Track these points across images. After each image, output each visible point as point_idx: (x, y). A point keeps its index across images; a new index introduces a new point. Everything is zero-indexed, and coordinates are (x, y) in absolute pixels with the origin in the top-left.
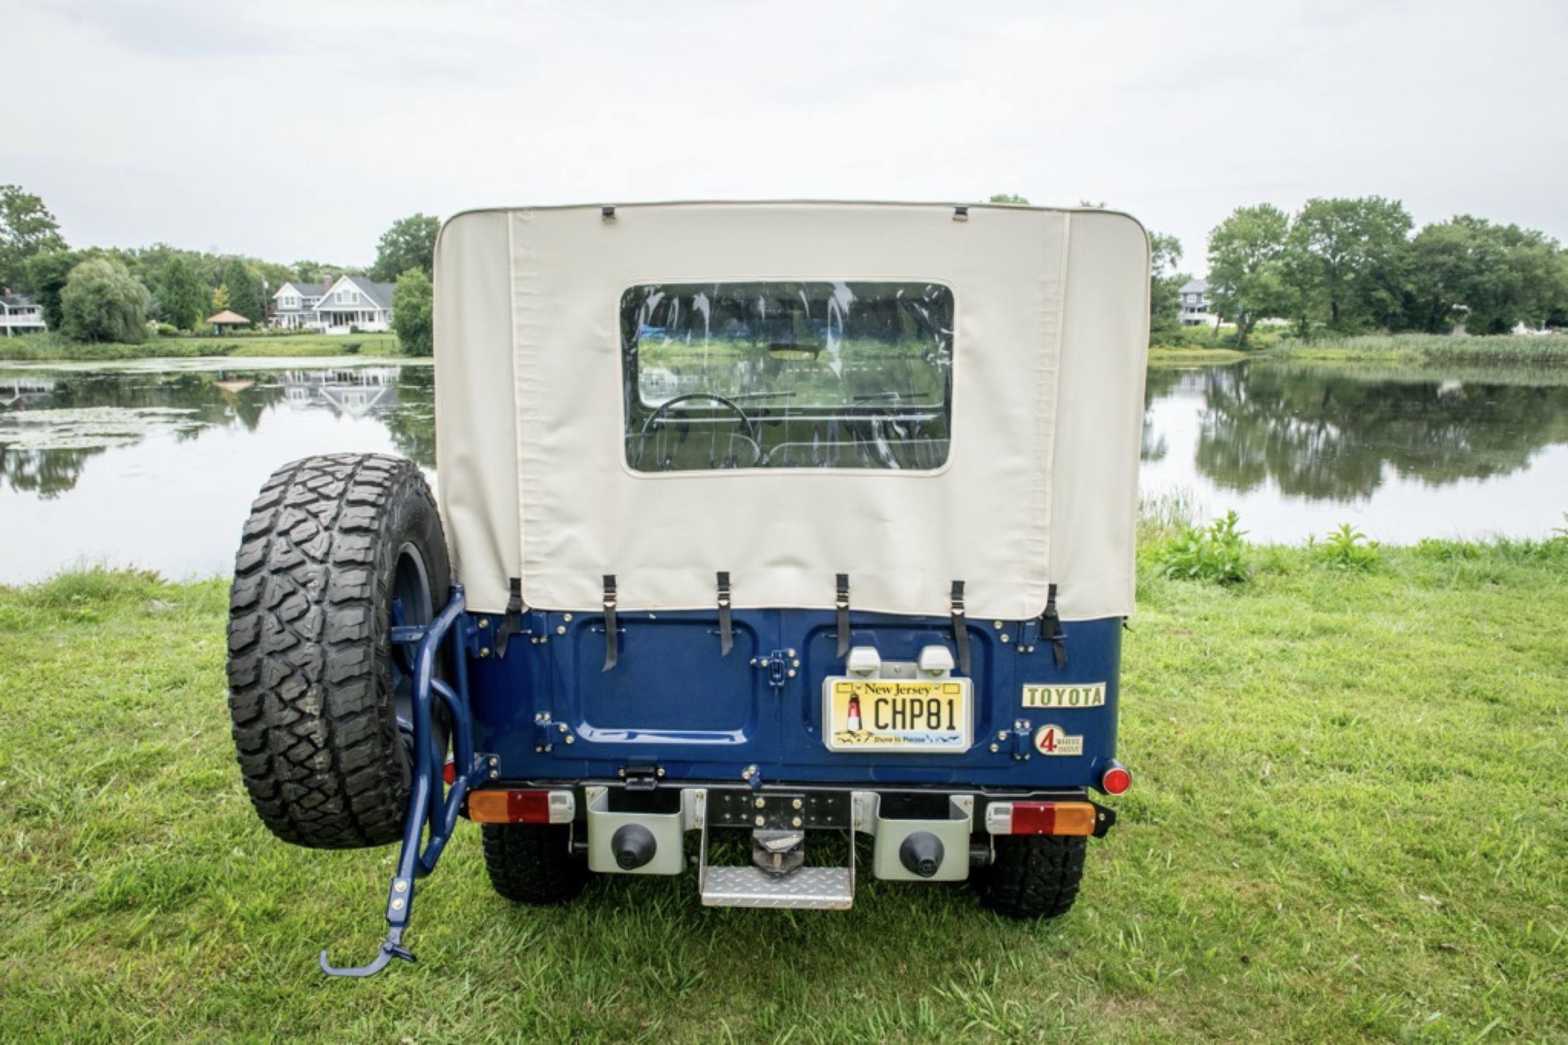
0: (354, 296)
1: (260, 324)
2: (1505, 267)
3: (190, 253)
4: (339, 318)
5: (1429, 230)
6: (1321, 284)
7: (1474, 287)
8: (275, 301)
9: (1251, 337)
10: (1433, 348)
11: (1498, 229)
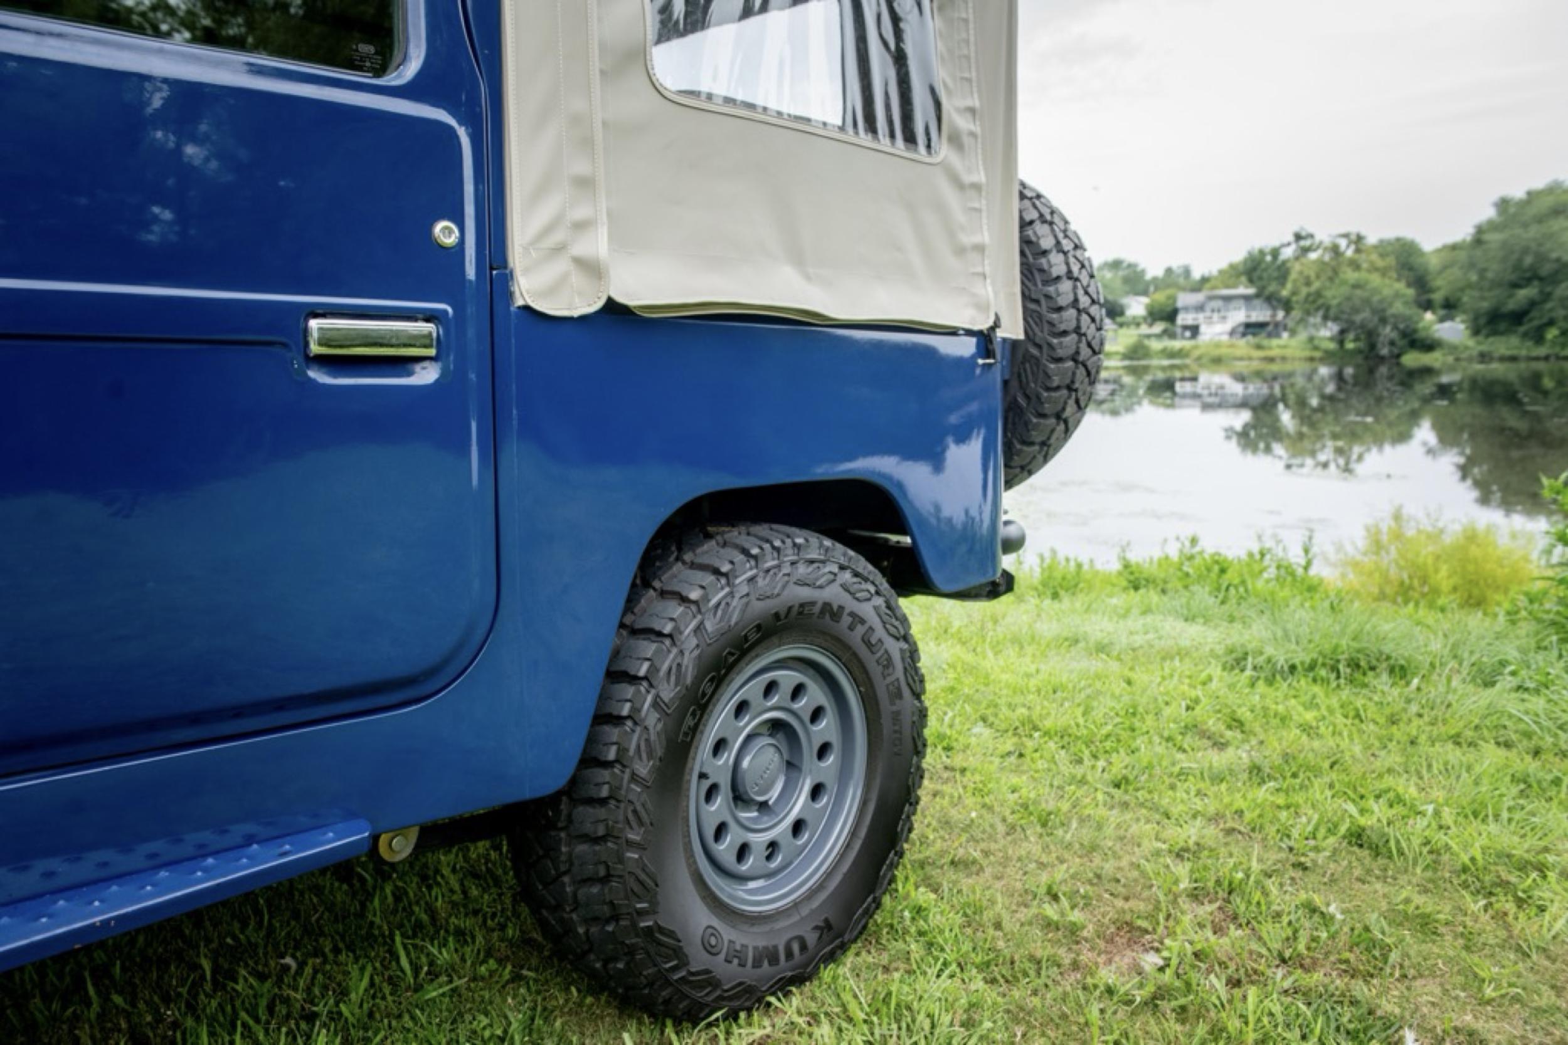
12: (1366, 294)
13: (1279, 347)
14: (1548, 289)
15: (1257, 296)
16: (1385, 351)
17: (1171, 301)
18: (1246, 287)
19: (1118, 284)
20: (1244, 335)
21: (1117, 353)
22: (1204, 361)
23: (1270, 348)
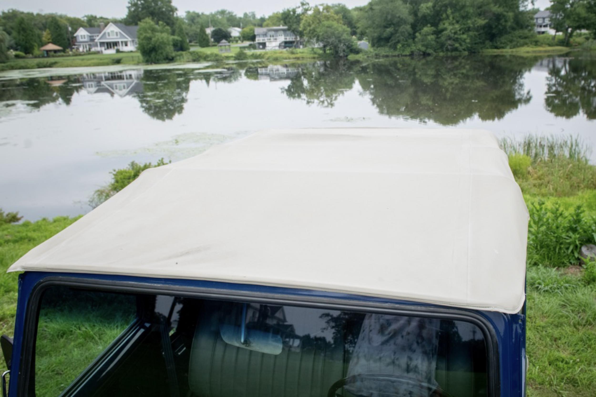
0: (117, 33)
1: (68, 50)
3: (28, 14)
4: (109, 45)
8: (75, 37)
9: (571, 40)
12: (333, 30)
13: (300, 53)
14: (397, 29)
15: (289, 29)
16: (341, 54)
17: (252, 32)
18: (283, 26)
19: (225, 21)
20: (285, 47)
21: (232, 57)
22: (271, 59)
23: (297, 53)
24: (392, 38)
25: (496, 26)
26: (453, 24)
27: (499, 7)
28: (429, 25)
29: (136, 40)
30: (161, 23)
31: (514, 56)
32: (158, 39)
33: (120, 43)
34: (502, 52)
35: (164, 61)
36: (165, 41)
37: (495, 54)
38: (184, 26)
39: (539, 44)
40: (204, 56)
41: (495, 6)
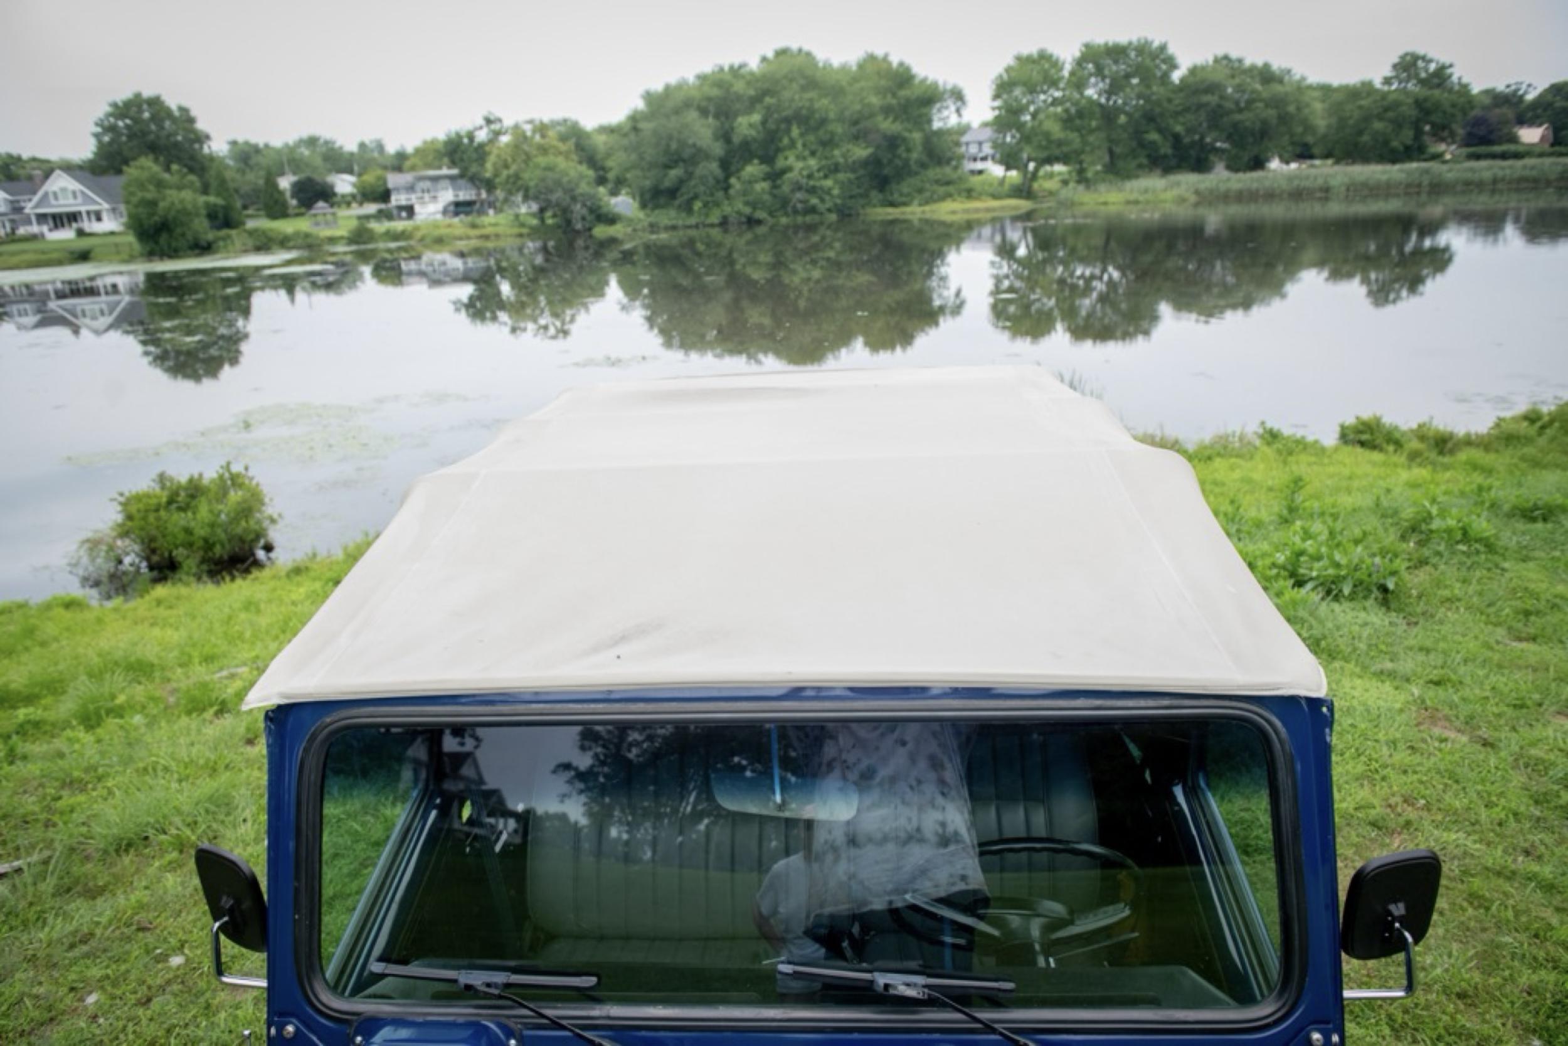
0: (74, 193)
2: (1260, 105)
4: (59, 220)
5: (1193, 71)
6: (1098, 129)
7: (1235, 125)
9: (1036, 186)
10: (1202, 186)
11: (1253, 68)
12: (557, 176)
13: (490, 225)
14: (690, 170)
15: (462, 176)
16: (579, 226)
17: (381, 183)
18: (449, 168)
19: (318, 161)
20: (456, 214)
21: (342, 238)
22: (428, 240)
23: (484, 227)
24: (684, 190)
25: (890, 161)
26: (804, 159)
27: (894, 121)
28: (756, 161)
29: (122, 208)
30: (175, 167)
31: (927, 221)
32: (173, 204)
33: (85, 216)
34: (903, 213)
35: (189, 252)
36: (189, 207)
37: (890, 218)
38: (228, 175)
39: (974, 194)
40: (281, 237)
41: (885, 119)
